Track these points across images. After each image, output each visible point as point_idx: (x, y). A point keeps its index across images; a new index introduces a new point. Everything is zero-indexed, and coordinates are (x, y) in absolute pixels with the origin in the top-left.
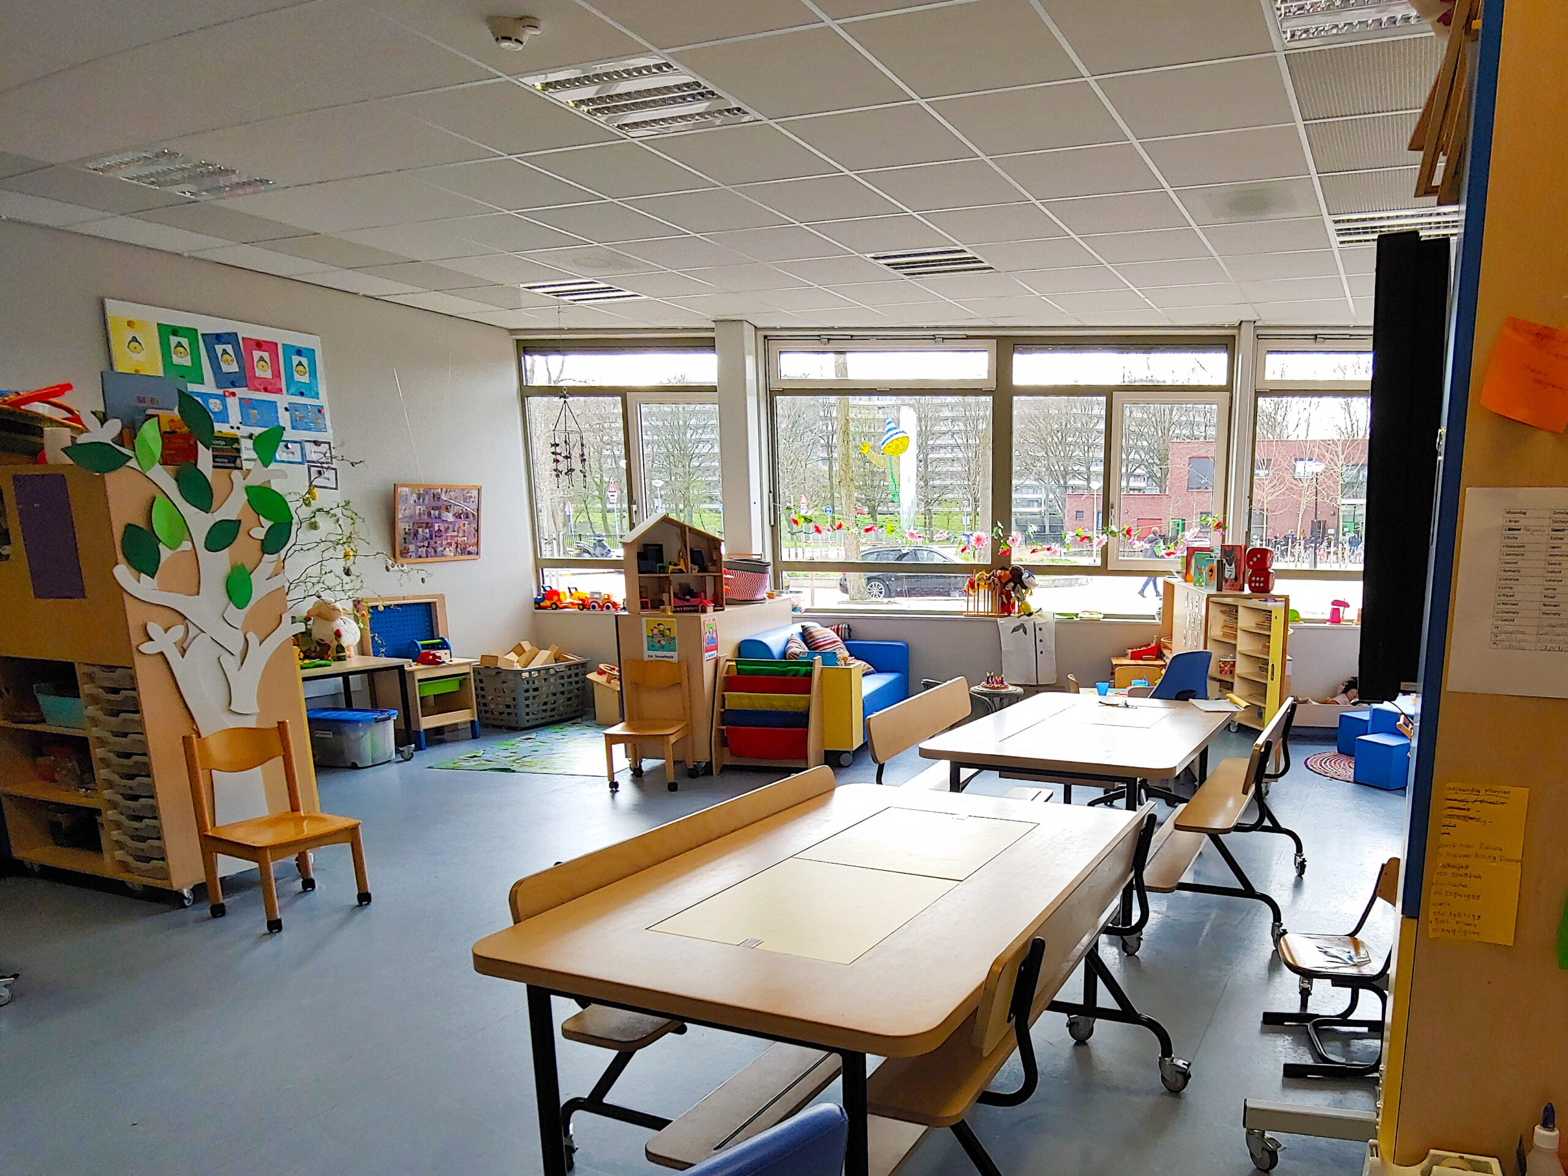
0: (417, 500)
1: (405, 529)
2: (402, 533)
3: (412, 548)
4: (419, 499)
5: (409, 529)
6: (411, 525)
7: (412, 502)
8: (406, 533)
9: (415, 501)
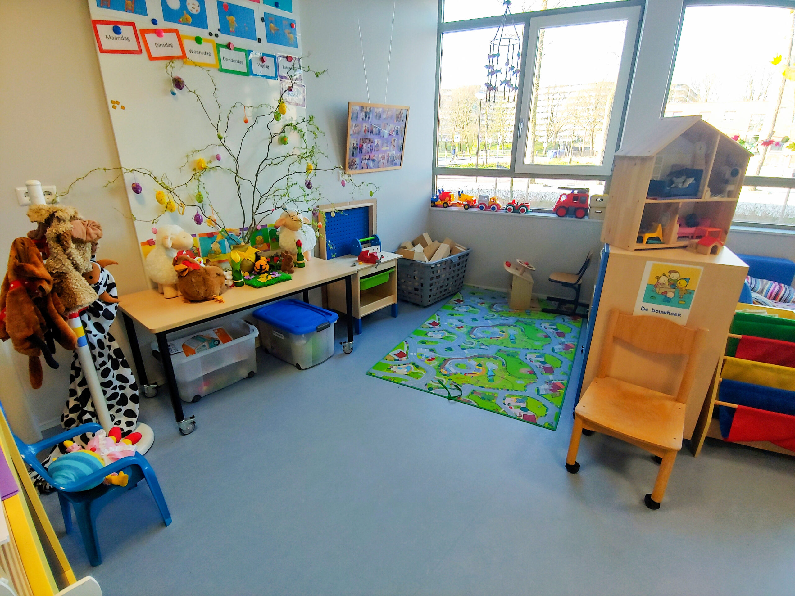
0: (364, 118)
1: (354, 144)
2: (352, 147)
3: (357, 160)
4: (366, 117)
5: (357, 144)
6: (359, 140)
7: (361, 119)
8: (354, 148)
9: (363, 119)
